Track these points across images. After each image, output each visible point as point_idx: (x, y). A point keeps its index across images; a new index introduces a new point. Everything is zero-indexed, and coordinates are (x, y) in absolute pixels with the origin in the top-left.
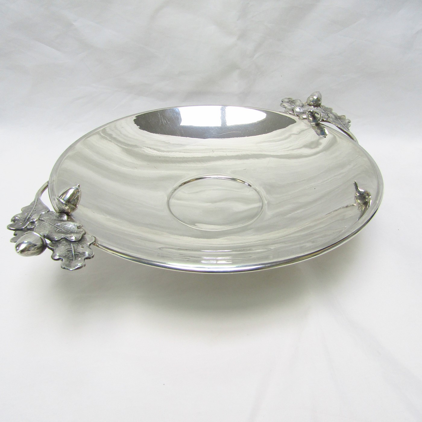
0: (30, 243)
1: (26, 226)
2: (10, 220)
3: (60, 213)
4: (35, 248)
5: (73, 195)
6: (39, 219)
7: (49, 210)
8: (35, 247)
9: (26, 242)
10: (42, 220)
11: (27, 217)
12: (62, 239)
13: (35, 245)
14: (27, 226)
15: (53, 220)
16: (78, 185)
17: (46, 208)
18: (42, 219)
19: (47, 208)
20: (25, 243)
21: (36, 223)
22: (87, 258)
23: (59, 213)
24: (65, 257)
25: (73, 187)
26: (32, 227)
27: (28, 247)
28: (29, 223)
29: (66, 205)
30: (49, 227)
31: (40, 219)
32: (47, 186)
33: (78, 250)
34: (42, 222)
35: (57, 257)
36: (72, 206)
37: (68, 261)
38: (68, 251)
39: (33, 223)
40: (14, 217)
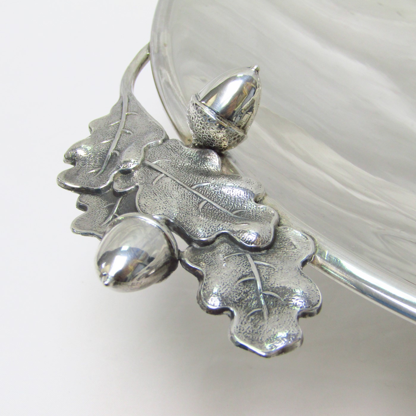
0: (135, 253)
1: (108, 182)
2: (63, 158)
3: (199, 147)
4: (150, 269)
5: (239, 96)
6: (143, 164)
7: (166, 135)
8: (149, 265)
9: (125, 248)
10: (150, 167)
11: (108, 151)
12: (218, 236)
13: (151, 259)
14: (111, 184)
15: (181, 168)
16: (255, 67)
17: (159, 130)
18: (153, 164)
19: (158, 127)
20: (124, 252)
21: (136, 174)
22: (304, 315)
23: (194, 146)
24: (238, 303)
25: (239, 75)
26: (127, 190)
27: (131, 268)
28: (116, 172)
29: (221, 127)
30: (176, 194)
31: (147, 163)
32: (147, 58)
33: (272, 281)
34: (155, 174)
35: (214, 303)
36: (236, 130)
37: (248, 319)
38: (244, 282)
39: (127, 173)
40: (74, 148)
